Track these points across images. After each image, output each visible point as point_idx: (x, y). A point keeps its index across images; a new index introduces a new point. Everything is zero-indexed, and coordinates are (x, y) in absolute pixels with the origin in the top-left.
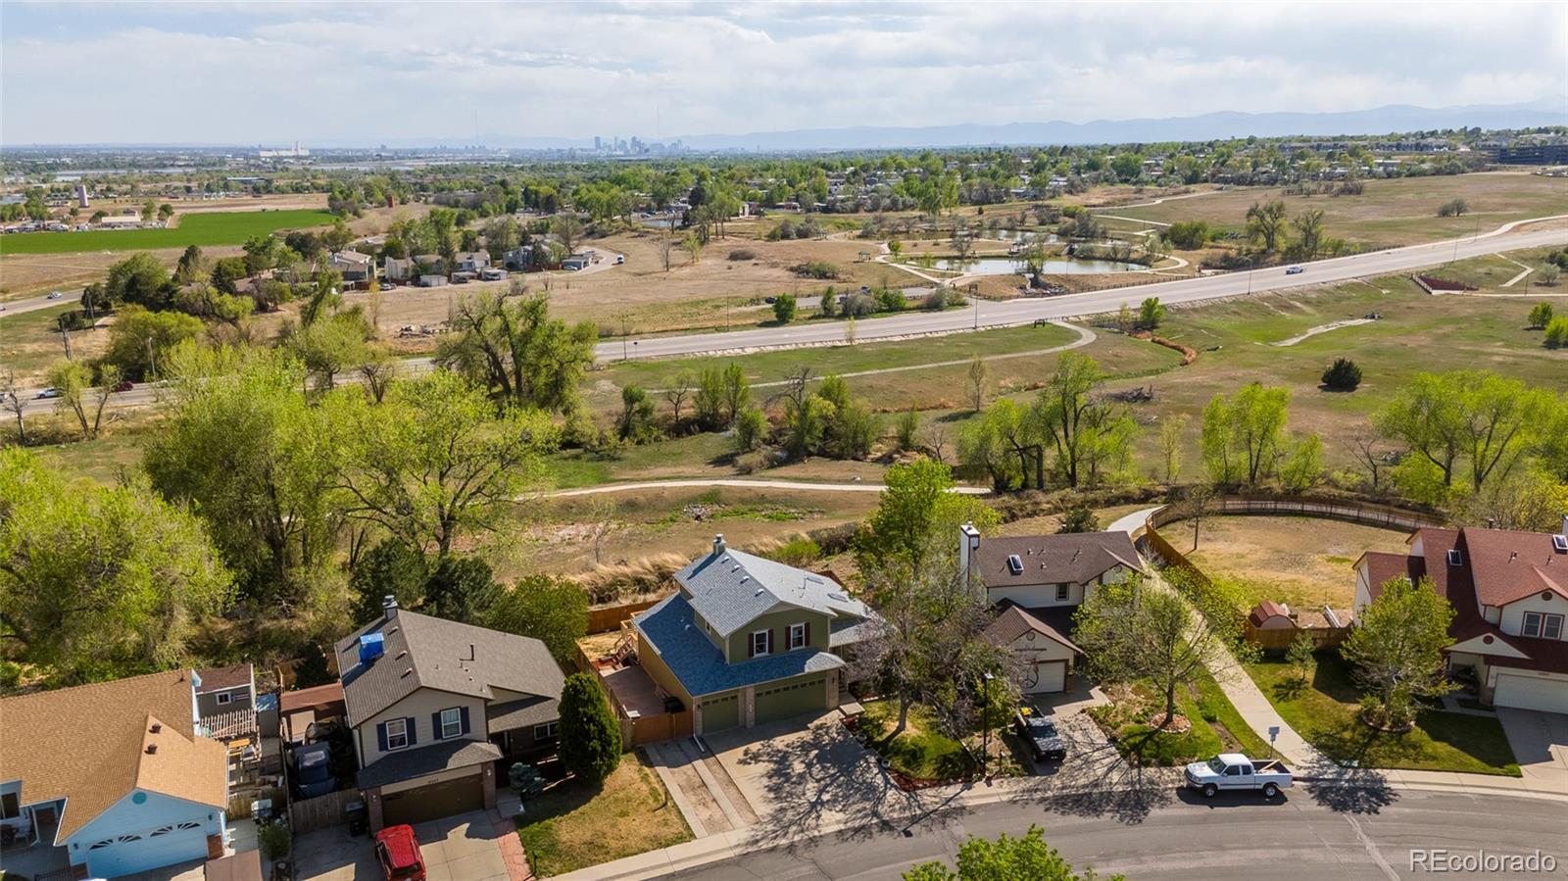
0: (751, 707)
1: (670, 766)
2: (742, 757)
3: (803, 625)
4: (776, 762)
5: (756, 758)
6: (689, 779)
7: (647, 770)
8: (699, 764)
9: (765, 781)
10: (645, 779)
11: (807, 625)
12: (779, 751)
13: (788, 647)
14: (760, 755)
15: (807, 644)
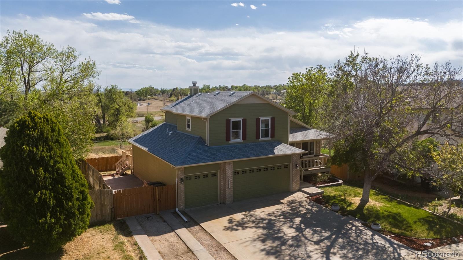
0: (230, 184)
1: (150, 234)
2: (228, 225)
3: (269, 118)
4: (264, 228)
5: (242, 225)
6: (171, 246)
7: (123, 238)
8: (183, 232)
9: (259, 245)
10: (120, 247)
11: (273, 119)
12: (263, 219)
13: (258, 137)
14: (245, 223)
15: (273, 136)
